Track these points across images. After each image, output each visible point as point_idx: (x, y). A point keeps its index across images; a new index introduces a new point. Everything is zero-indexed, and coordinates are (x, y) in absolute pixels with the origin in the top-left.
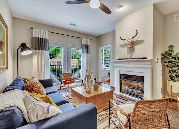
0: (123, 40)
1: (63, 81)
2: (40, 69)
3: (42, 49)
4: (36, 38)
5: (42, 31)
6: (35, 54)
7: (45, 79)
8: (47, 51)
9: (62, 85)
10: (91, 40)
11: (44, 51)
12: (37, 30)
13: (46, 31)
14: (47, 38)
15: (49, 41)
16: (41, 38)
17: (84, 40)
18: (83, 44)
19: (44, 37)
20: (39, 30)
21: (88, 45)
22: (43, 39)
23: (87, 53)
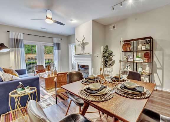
0: (78, 41)
1: (36, 71)
2: (16, 62)
3: (18, 47)
4: (12, 39)
5: (17, 33)
6: (12, 51)
7: (22, 69)
8: (22, 49)
9: (35, 74)
10: (61, 39)
11: (20, 49)
12: (13, 33)
13: (21, 34)
14: (22, 38)
15: (24, 41)
16: (16, 39)
17: (55, 39)
18: (54, 42)
19: (19, 38)
20: (15, 33)
21: (59, 43)
22: (19, 40)
23: (58, 49)
